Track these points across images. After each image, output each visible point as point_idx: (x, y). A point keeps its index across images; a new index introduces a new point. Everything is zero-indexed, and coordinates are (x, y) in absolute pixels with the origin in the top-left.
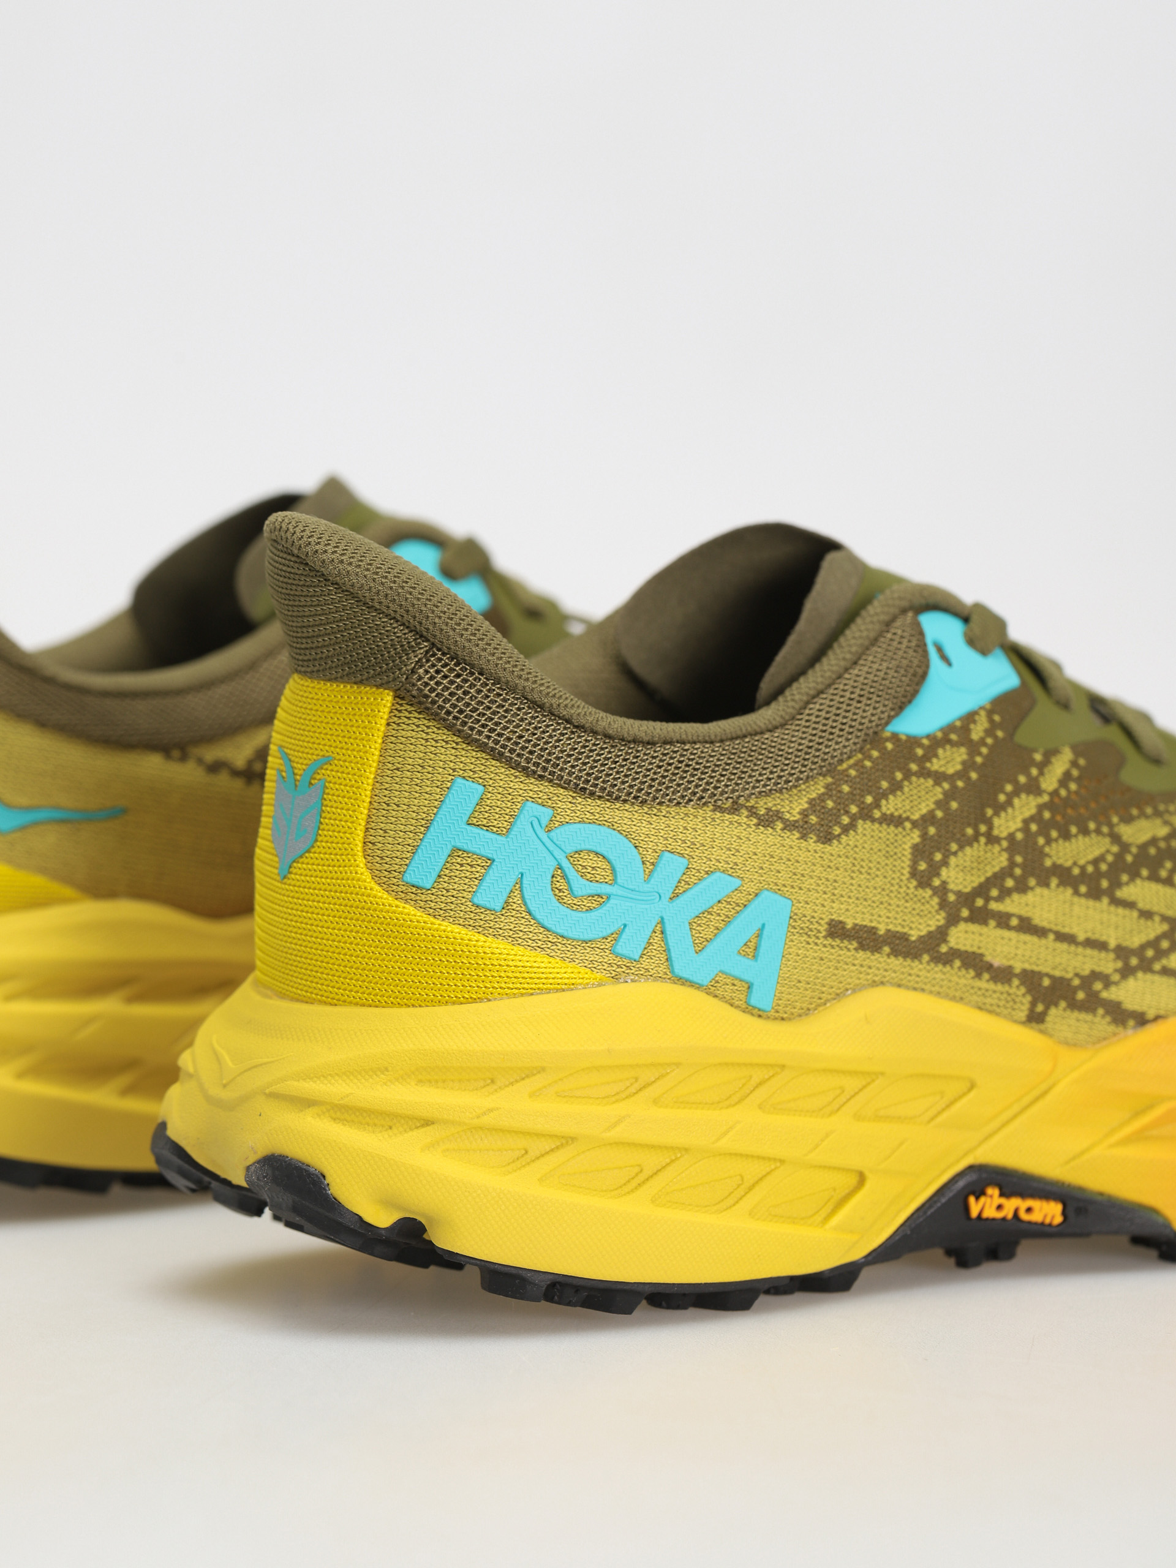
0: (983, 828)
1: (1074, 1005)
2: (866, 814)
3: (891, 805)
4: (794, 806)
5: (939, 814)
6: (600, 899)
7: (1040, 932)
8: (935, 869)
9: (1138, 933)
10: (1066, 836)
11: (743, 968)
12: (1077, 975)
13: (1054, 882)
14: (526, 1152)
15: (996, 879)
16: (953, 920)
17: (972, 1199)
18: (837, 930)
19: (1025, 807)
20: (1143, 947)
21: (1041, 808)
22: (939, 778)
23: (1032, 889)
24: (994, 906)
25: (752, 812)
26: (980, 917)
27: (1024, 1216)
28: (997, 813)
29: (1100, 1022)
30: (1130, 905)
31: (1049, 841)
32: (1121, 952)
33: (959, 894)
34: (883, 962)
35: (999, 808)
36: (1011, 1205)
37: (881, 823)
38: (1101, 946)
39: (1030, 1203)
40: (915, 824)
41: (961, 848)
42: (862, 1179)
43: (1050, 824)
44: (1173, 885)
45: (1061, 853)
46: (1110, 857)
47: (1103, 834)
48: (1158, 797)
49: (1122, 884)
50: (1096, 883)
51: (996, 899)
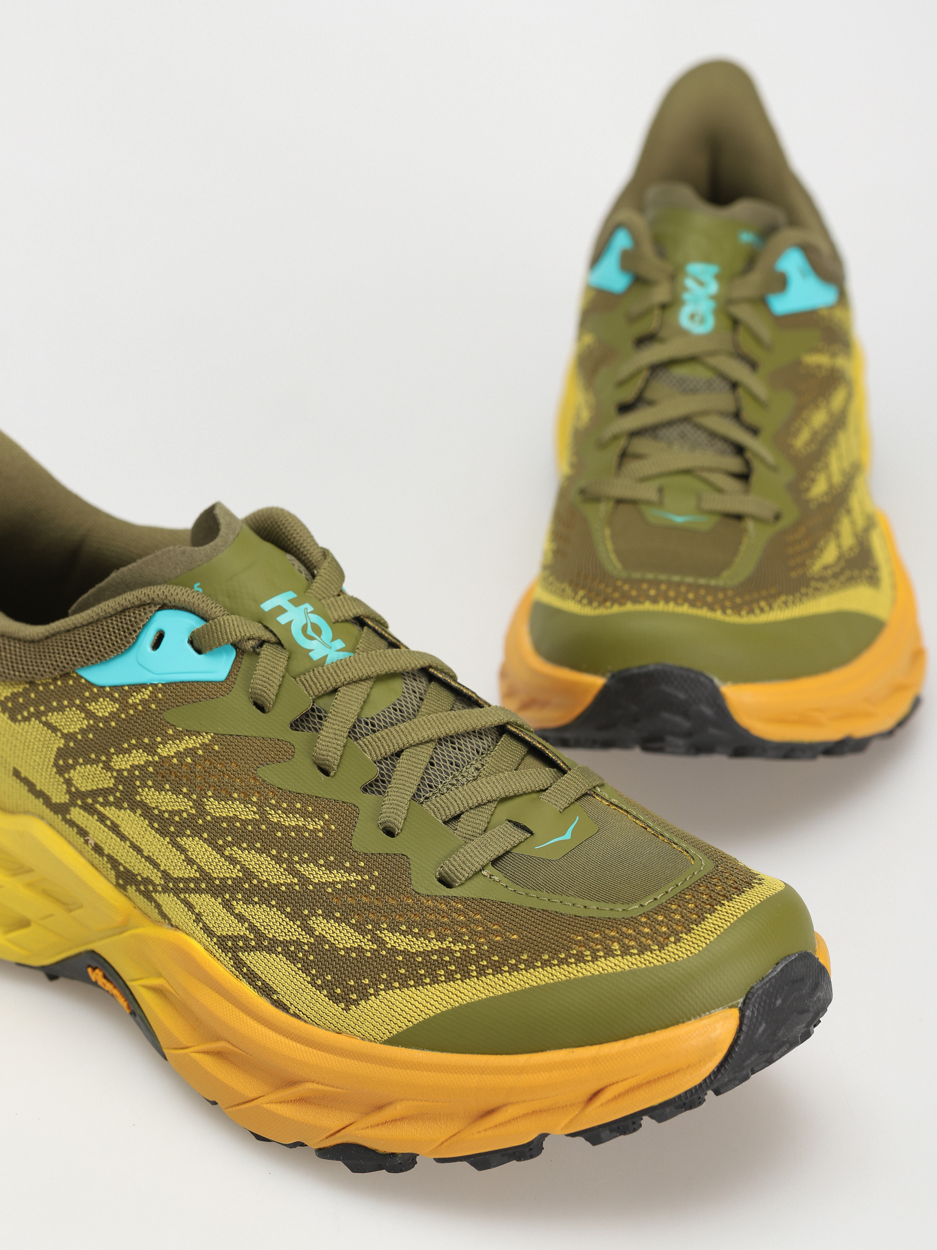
0: (104, 758)
2: (38, 715)
3: (54, 718)
5: (79, 737)
7: (123, 838)
8: (68, 768)
9: (182, 870)
10: (160, 788)
13: (139, 812)
15: (105, 792)
16: (74, 802)
17: (90, 969)
18: (16, 773)
19: (139, 758)
20: (181, 879)
22: (90, 715)
24: (98, 806)
26: (90, 809)
28: (117, 753)
30: (182, 850)
31: (143, 787)
32: (166, 875)
33: (77, 789)
35: (121, 751)
36: (109, 986)
37: (44, 725)
38: (156, 865)
39: (116, 991)
40: (64, 736)
42: (28, 921)
43: (150, 776)
44: (223, 855)
45: (150, 796)
46: (185, 815)
47: (190, 799)
48: (282, 794)
49: (184, 835)
50: (164, 825)
51: (100, 803)
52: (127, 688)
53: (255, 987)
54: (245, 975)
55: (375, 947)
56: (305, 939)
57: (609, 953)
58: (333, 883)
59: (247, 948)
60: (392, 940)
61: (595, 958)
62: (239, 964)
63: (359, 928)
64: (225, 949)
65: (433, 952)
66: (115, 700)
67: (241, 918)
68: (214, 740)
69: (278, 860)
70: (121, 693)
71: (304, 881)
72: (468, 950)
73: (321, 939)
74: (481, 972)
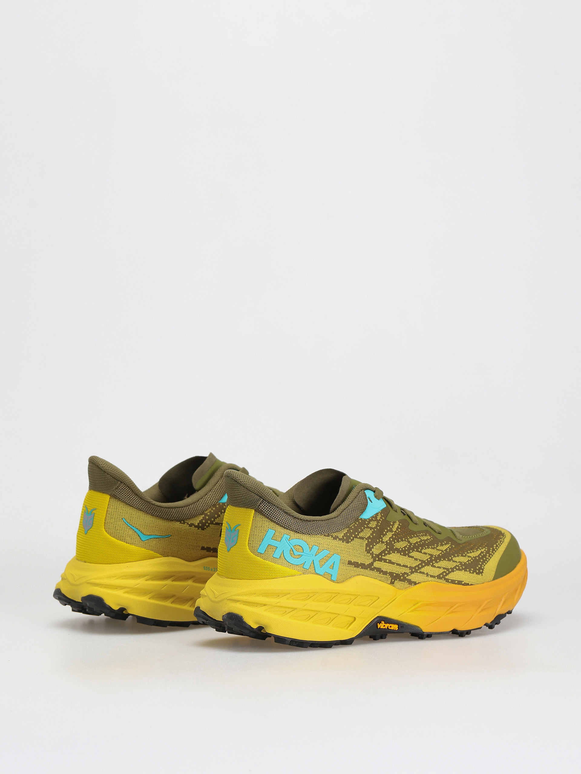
0: (381, 540)
1: (400, 580)
2: (356, 537)
3: (361, 535)
4: (341, 535)
5: (371, 537)
6: (300, 556)
7: (393, 563)
8: (371, 549)
9: (415, 564)
10: (398, 541)
11: (330, 571)
12: (401, 573)
13: (396, 552)
14: (286, 612)
15: (384, 551)
16: (375, 561)
17: (378, 624)
18: (350, 563)
19: (389, 535)
20: (415, 567)
21: (393, 535)
22: (371, 528)
23: (391, 553)
24: (383, 557)
25: (332, 536)
26: (380, 560)
27: (389, 628)
28: (383, 536)
29: (406, 584)
30: (412, 557)
31: (394, 543)
32: (411, 568)
33: (376, 554)
34: (359, 570)
35: (384, 535)
36: (387, 625)
37: (359, 539)
38: (406, 567)
39: (391, 625)
40: (366, 539)
41: (376, 544)
42: (355, 619)
43: (395, 538)
44: (421, 553)
45: (398, 545)
46: (408, 546)
47: (406, 541)
49: (410, 553)
50: (405, 552)
51: (384, 556)
52: (375, 516)
55: (470, 558)
58: (447, 549)
59: (447, 574)
60: (471, 555)
62: (447, 580)
63: (463, 556)
64: (441, 578)
67: (439, 568)
69: (433, 548)
71: (442, 551)
72: (485, 550)
74: (493, 553)
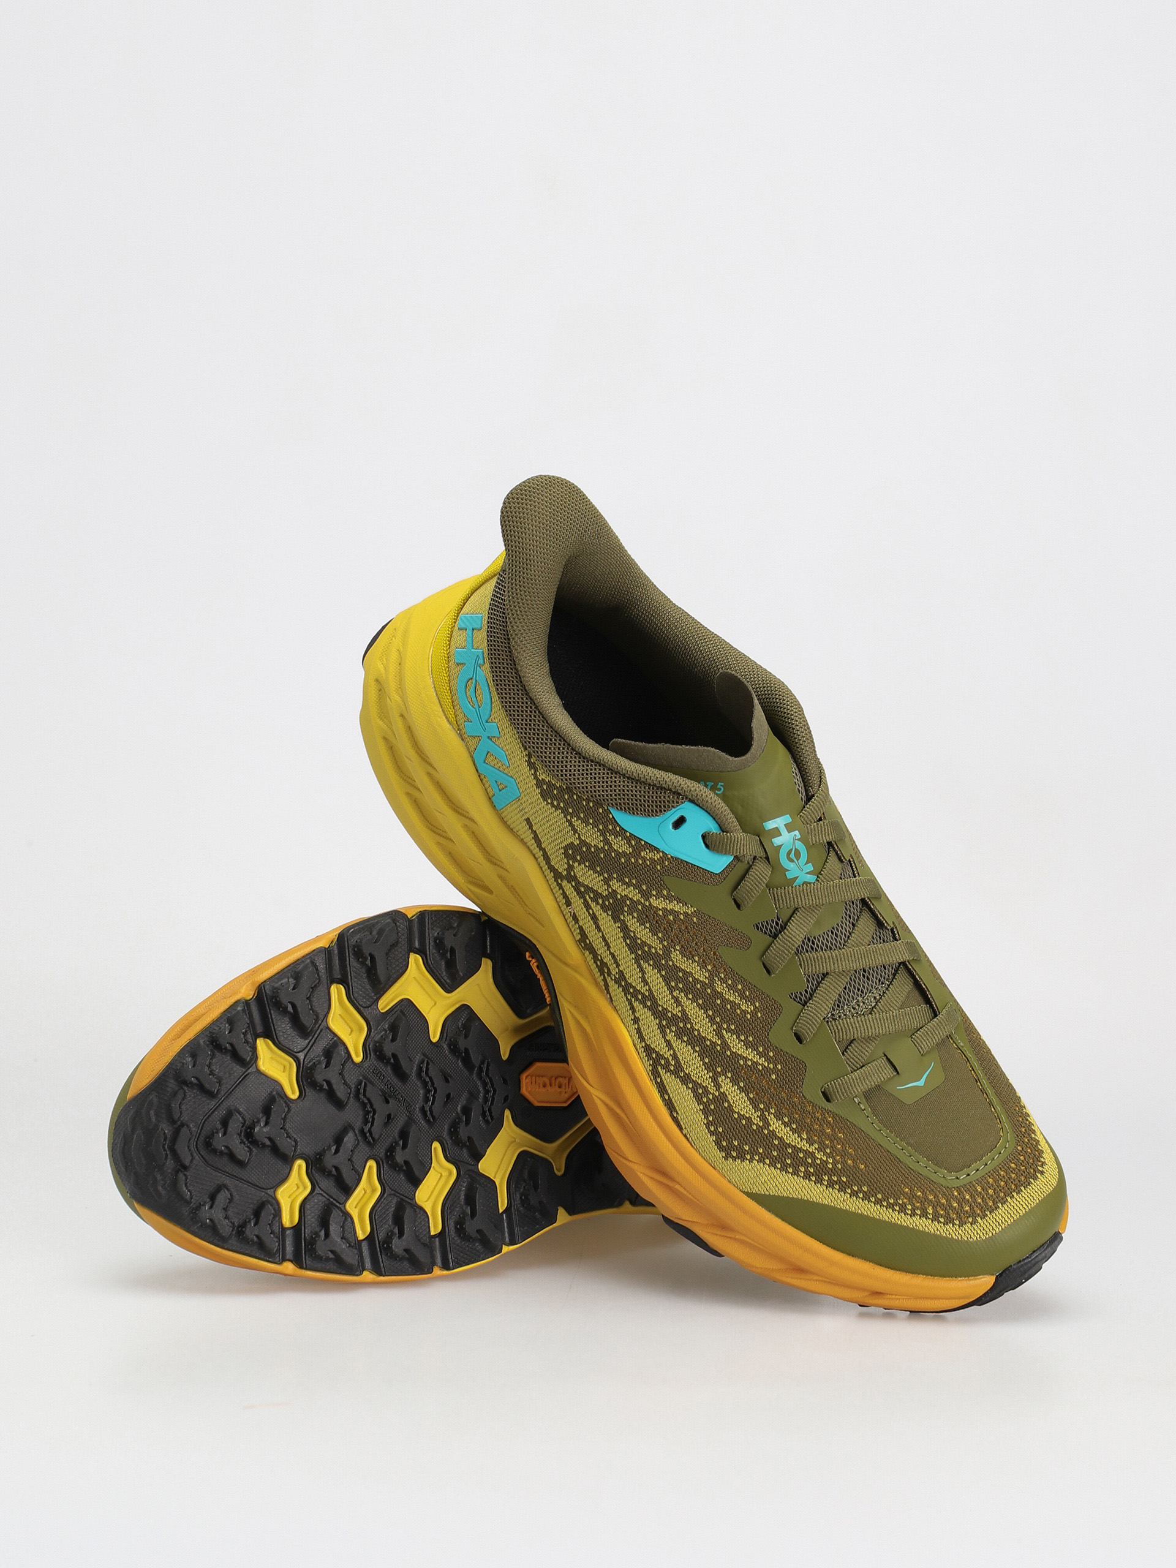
0: (606, 875)
2: (565, 812)
3: (577, 823)
5: (593, 849)
7: (598, 928)
8: (574, 859)
13: (619, 924)
15: (596, 893)
16: (569, 879)
17: (529, 953)
18: (529, 822)
19: (634, 894)
21: (638, 902)
22: (606, 841)
24: (587, 896)
25: (529, 756)
26: (579, 893)
30: (642, 970)
32: (621, 973)
33: (576, 876)
35: (620, 879)
37: (567, 821)
38: (617, 963)
40: (580, 839)
43: (638, 911)
44: (671, 993)
45: (632, 923)
46: (653, 950)
47: (661, 942)
48: (731, 973)
49: (647, 962)
50: (634, 945)
51: (589, 897)
52: (643, 843)
53: (664, 1100)
54: (656, 1082)
55: (761, 1124)
56: (712, 1089)
57: (924, 1214)
58: (746, 1059)
59: (666, 1067)
60: (776, 1125)
61: (913, 1214)
62: (655, 1074)
63: (754, 1103)
64: (649, 1057)
65: (801, 1150)
66: (631, 846)
67: (669, 1044)
68: (695, 914)
69: (712, 1020)
70: (639, 845)
71: (725, 1045)
72: (827, 1162)
73: (723, 1097)
74: (831, 1184)
